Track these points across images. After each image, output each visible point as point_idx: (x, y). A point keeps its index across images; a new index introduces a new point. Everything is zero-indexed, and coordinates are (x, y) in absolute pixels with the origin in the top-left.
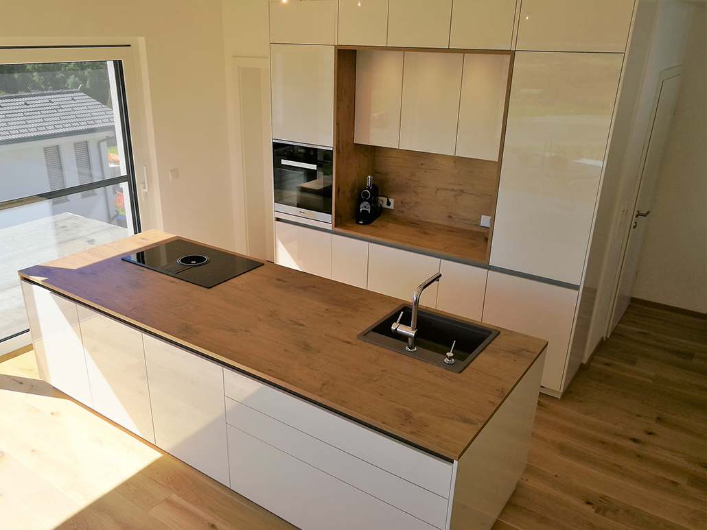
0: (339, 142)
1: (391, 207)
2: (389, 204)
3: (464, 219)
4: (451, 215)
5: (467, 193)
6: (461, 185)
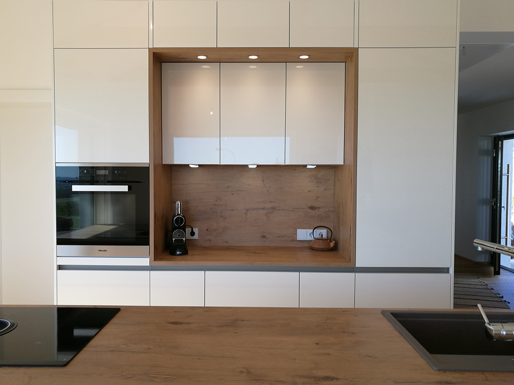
1: (196, 237)
2: (193, 234)
3: (278, 237)
4: (264, 234)
5: (279, 210)
6: (272, 202)
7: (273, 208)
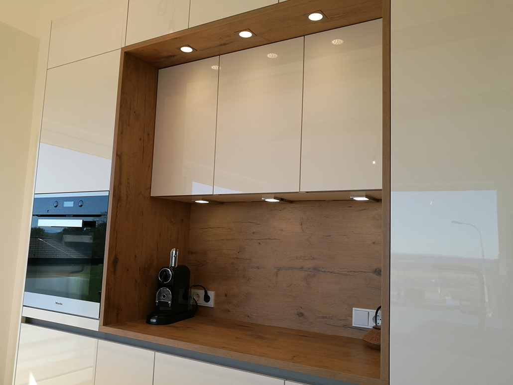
0: (120, 183)
1: (211, 304)
2: (207, 299)
3: (323, 317)
4: (302, 311)
5: (324, 272)
6: (314, 259)
7: (316, 269)
